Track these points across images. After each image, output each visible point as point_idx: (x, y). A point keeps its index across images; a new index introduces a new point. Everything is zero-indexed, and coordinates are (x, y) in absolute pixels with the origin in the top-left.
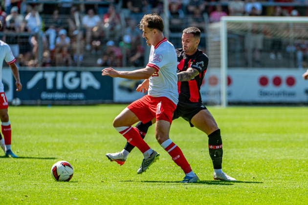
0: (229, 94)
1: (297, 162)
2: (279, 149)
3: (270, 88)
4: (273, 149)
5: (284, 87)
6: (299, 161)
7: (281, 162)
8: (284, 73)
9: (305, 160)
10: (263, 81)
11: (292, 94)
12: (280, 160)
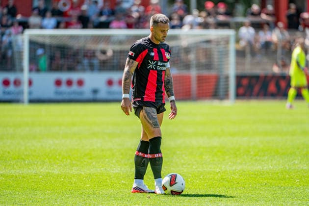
0: (30, 93)
3: (64, 88)
5: (75, 87)
8: (75, 76)
10: (58, 83)
11: (81, 93)
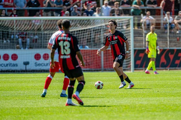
1: (20, 109)
2: (8, 101)
4: (4, 101)
5: (10, 60)
6: (21, 109)
7: (9, 109)
8: (10, 52)
9: (25, 108)
12: (9, 108)
